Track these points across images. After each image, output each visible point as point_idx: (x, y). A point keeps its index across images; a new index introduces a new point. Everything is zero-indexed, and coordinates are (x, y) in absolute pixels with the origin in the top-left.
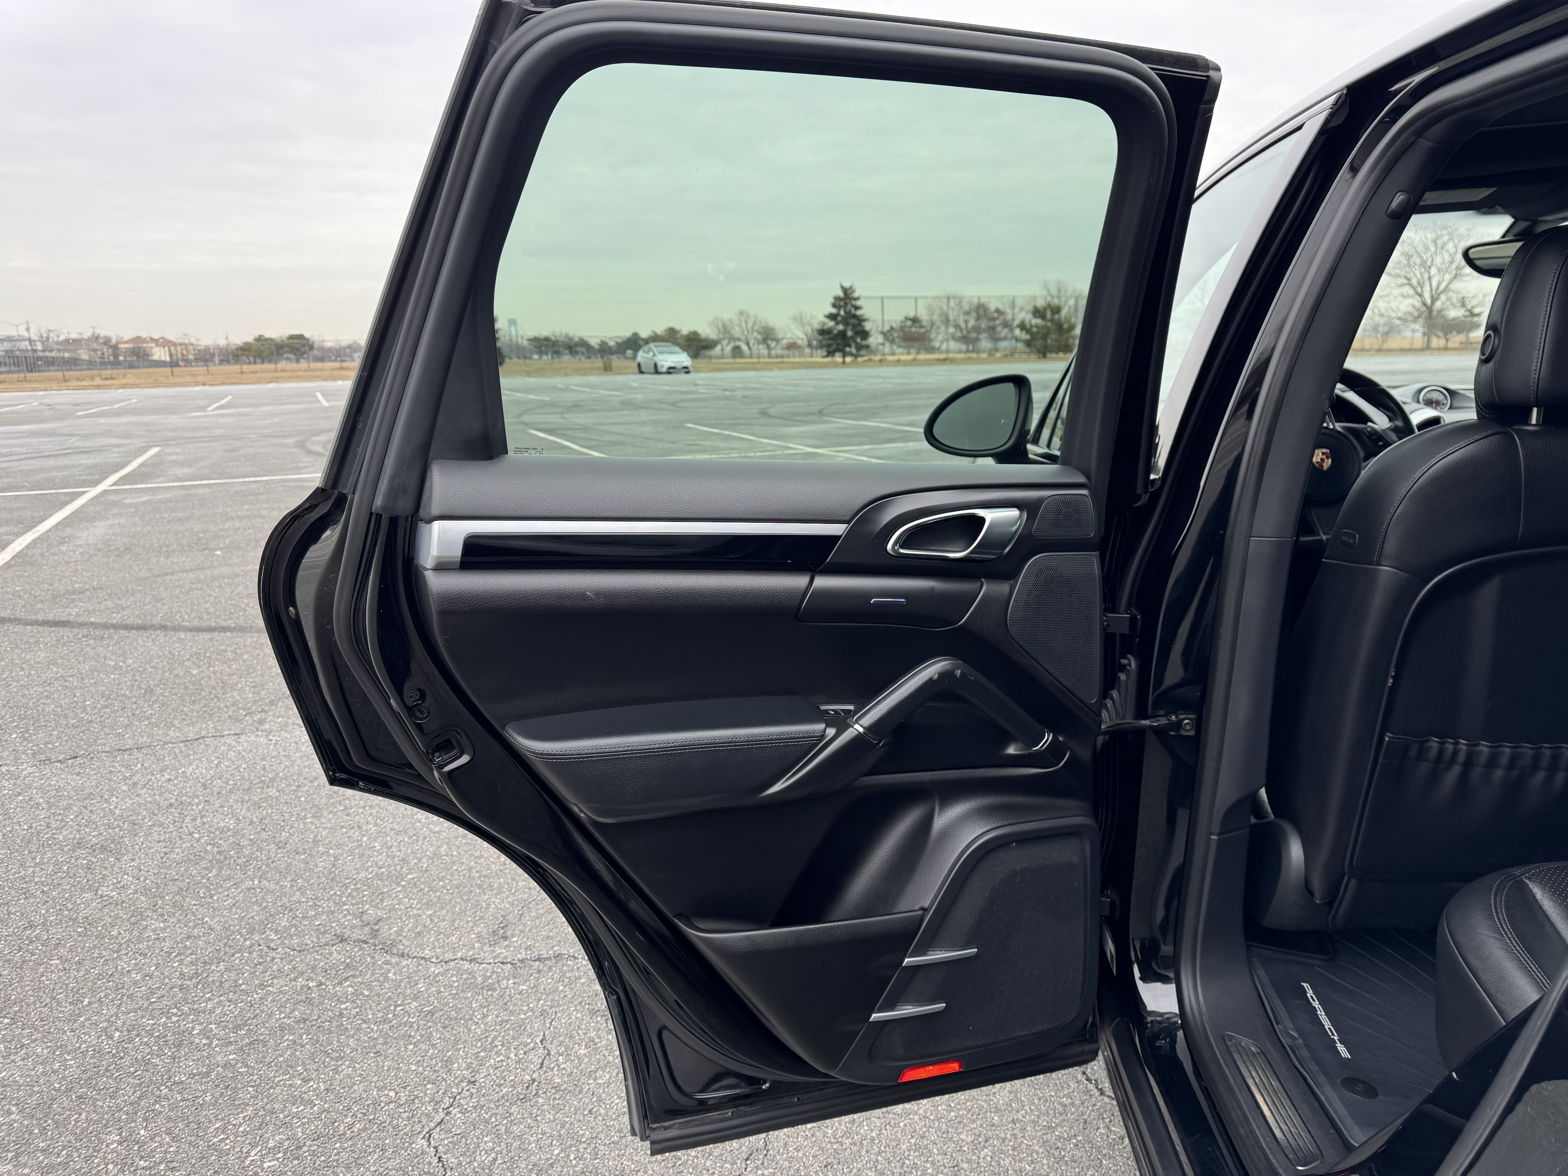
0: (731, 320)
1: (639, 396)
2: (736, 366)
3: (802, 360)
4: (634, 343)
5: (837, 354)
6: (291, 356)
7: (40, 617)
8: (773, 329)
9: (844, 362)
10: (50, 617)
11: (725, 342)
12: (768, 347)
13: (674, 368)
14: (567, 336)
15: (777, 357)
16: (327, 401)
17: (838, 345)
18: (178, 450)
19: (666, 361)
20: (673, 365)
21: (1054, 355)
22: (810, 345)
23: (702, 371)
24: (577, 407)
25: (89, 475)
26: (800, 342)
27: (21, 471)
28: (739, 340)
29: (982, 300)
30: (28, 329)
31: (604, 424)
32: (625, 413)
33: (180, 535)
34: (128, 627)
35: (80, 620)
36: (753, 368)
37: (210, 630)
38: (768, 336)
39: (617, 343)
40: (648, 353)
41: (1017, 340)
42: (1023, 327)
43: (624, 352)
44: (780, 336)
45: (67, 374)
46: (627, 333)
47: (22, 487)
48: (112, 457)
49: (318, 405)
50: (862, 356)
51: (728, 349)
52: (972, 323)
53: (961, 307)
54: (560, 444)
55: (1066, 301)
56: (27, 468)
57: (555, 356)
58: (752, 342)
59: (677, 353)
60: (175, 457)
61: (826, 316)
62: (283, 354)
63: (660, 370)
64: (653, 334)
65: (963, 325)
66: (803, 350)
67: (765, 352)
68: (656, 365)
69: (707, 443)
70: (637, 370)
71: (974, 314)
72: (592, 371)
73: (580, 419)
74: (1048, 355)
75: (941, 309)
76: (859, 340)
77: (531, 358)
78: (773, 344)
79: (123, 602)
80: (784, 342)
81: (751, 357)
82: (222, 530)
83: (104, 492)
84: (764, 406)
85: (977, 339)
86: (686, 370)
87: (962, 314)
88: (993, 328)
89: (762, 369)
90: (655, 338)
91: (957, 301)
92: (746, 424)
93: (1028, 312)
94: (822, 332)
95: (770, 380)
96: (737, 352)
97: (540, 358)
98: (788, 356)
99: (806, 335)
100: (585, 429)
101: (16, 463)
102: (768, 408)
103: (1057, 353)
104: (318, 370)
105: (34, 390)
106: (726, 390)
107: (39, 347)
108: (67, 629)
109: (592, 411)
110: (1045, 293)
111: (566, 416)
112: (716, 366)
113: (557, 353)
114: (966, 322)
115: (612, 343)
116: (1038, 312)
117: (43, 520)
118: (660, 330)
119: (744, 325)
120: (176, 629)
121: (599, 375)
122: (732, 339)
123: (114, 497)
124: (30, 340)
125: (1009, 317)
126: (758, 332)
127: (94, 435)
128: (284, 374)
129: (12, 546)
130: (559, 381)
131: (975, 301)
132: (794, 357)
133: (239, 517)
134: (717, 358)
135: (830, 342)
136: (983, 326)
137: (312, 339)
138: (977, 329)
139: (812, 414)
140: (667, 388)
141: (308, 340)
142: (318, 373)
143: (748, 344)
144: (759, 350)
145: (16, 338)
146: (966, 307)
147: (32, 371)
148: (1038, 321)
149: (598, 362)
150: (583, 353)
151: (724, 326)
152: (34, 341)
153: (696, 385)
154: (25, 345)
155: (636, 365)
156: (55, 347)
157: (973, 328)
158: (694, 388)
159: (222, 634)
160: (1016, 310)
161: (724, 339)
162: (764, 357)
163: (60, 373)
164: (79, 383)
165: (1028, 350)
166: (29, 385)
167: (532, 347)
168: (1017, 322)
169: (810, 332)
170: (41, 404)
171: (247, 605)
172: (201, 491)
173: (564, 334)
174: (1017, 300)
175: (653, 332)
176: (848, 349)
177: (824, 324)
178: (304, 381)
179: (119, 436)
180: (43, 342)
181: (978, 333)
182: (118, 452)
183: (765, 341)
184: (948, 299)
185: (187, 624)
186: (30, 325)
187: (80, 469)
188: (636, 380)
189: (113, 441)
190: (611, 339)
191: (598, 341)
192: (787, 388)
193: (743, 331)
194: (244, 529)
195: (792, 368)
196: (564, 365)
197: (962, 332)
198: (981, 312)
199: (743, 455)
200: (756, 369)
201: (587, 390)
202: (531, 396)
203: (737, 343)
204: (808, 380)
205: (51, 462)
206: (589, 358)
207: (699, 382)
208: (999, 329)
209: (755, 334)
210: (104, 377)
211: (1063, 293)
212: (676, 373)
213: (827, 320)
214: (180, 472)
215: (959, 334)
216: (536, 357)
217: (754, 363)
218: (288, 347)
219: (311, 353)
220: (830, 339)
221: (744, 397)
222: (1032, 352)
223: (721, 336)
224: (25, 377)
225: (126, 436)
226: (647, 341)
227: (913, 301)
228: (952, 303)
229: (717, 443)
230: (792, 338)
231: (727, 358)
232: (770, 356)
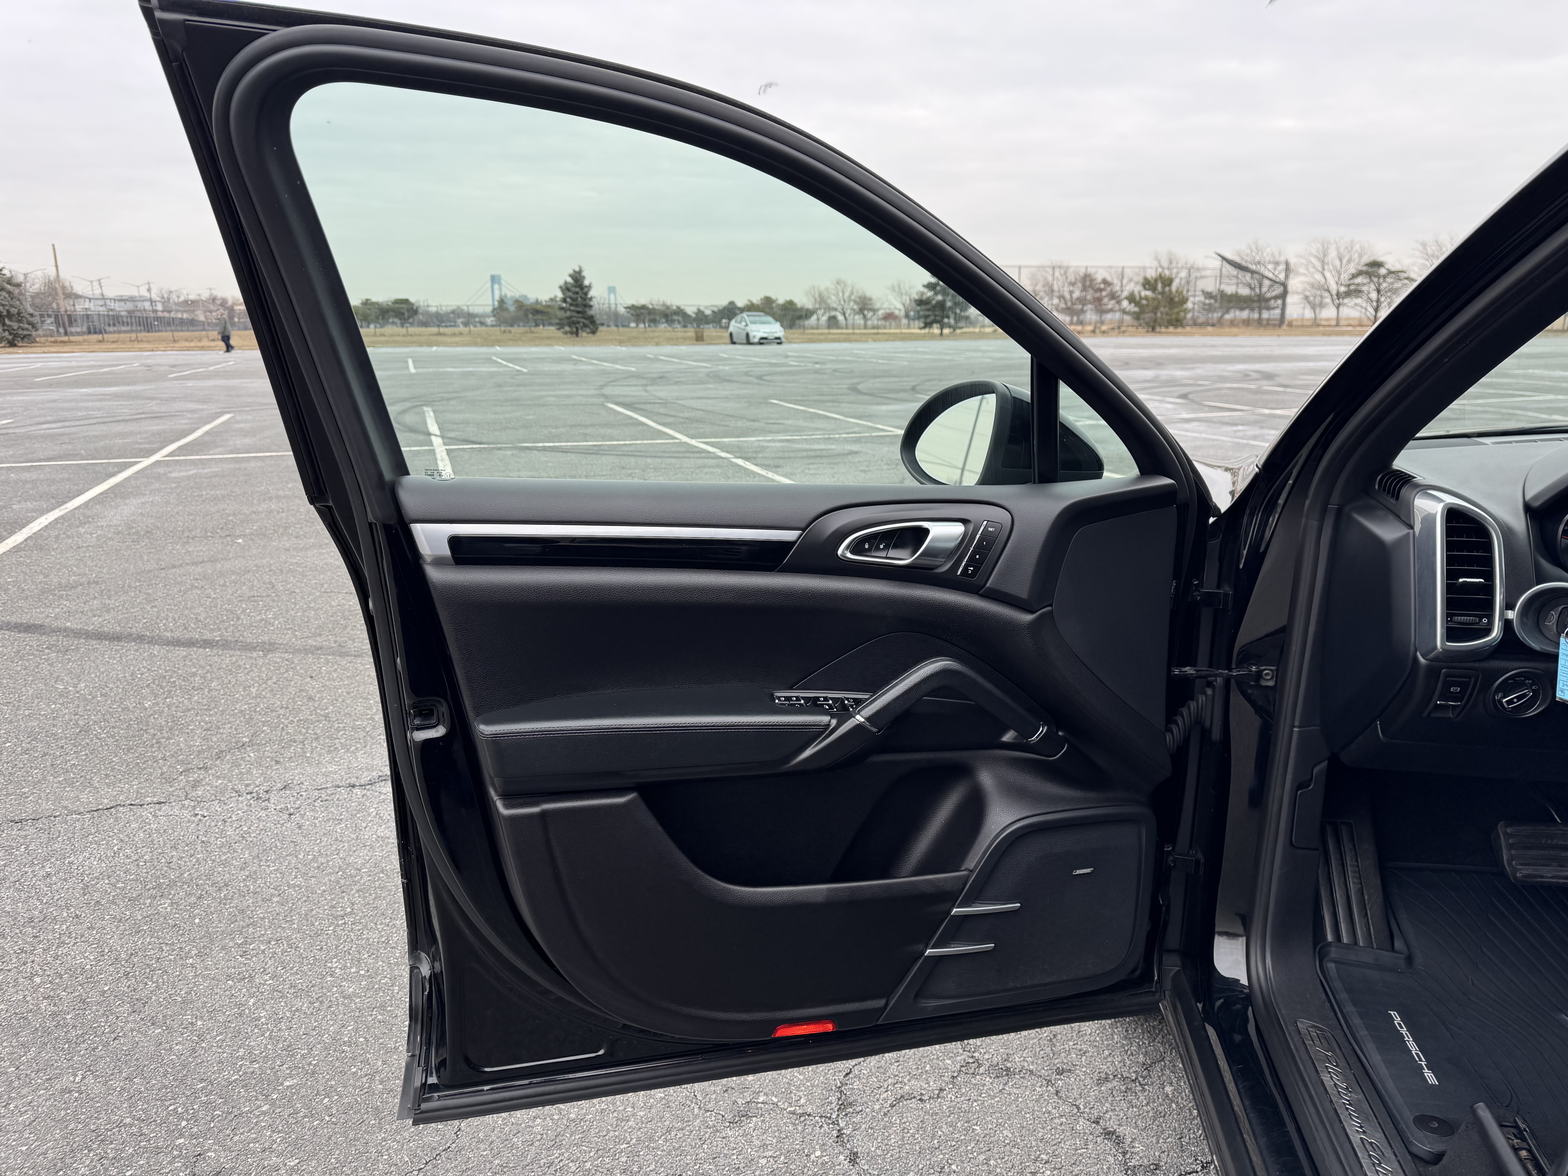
0: (827, 289)
1: (727, 368)
2: (830, 337)
3: (898, 331)
4: (730, 312)
5: (935, 325)
6: (396, 320)
7: (14, 619)
8: (871, 299)
9: (941, 334)
10: (25, 619)
11: (820, 312)
12: (865, 317)
13: (765, 338)
14: (664, 305)
15: (873, 327)
16: (415, 368)
17: (936, 316)
18: (249, 417)
19: (759, 331)
20: (765, 335)
21: (1163, 330)
22: (907, 316)
23: (795, 343)
24: (661, 379)
25: (149, 443)
26: (897, 312)
27: (85, 437)
28: (836, 310)
29: (1091, 271)
30: (149, 290)
31: (686, 399)
32: (710, 386)
33: (209, 518)
34: (100, 636)
35: (55, 624)
36: (847, 339)
37: (190, 643)
38: (864, 306)
39: (713, 312)
40: (740, 322)
41: (1124, 312)
42: (1131, 299)
43: (720, 321)
44: (877, 306)
45: (177, 334)
46: (723, 302)
47: (77, 455)
48: (182, 423)
49: (406, 372)
50: (961, 328)
51: (824, 319)
52: (1077, 294)
53: (1067, 278)
54: (636, 419)
55: (1177, 273)
56: (91, 434)
57: (652, 324)
58: (848, 313)
59: (770, 323)
60: (242, 425)
61: (924, 286)
62: (389, 318)
63: (752, 340)
64: (748, 303)
65: (1068, 296)
66: (900, 321)
67: (862, 322)
68: (748, 335)
69: (789, 422)
70: (728, 340)
71: (1080, 285)
72: (684, 340)
73: (662, 392)
74: (1158, 329)
75: (1046, 279)
76: (958, 311)
77: (628, 326)
78: (870, 314)
79: (111, 603)
80: (881, 313)
81: (847, 328)
82: (254, 512)
83: (158, 463)
84: (854, 381)
85: (1082, 311)
86: (778, 341)
87: (1066, 285)
88: (1099, 300)
89: (856, 341)
90: (751, 308)
91: (1062, 272)
92: (833, 401)
93: (1137, 283)
94: (920, 302)
95: (863, 352)
96: (833, 322)
97: (637, 326)
98: (885, 328)
99: (904, 305)
100: (665, 403)
101: (84, 428)
102: (858, 383)
103: (1167, 327)
104: (416, 335)
105: (141, 350)
106: (817, 363)
107: (159, 307)
108: (36, 636)
109: (677, 383)
110: (1155, 264)
111: (649, 388)
112: (810, 337)
113: (654, 321)
114: (1071, 292)
115: (708, 312)
116: (1148, 284)
117: (79, 495)
118: (756, 299)
119: (841, 294)
120: (152, 641)
121: (690, 344)
122: (829, 309)
123: (161, 470)
124: (151, 301)
125: (1117, 288)
126: (855, 301)
127: (174, 399)
128: (383, 338)
129: (31, 525)
130: (649, 351)
131: (1082, 272)
132: (890, 328)
133: (278, 497)
134: (812, 328)
135: (927, 313)
136: (1089, 297)
137: (417, 305)
138: (1082, 301)
139: (905, 391)
140: (757, 360)
141: (413, 304)
142: (415, 339)
143: (844, 314)
144: (854, 319)
145: (138, 299)
146: (1072, 278)
147: (148, 331)
148: (1149, 293)
149: (691, 332)
150: (679, 322)
151: (820, 295)
152: (155, 302)
153: (787, 357)
154: (147, 305)
155: (727, 335)
156: (174, 307)
157: (1078, 299)
158: (783, 361)
159: (201, 650)
160: (1125, 282)
161: (820, 309)
162: (859, 329)
163: (170, 334)
164: (187, 344)
165: (1136, 323)
166: (137, 345)
167: (629, 315)
168: (1125, 294)
169: (908, 302)
170: (142, 365)
171: (244, 611)
172: (253, 464)
173: (661, 303)
174: (1125, 270)
175: (749, 301)
176: (946, 320)
177: (922, 294)
178: (400, 347)
179: (198, 401)
180: (163, 303)
181: (1083, 305)
182: (190, 419)
183: (861, 311)
184: (1054, 268)
185: (169, 634)
186: (152, 286)
187: (144, 436)
188: (726, 350)
189: (191, 406)
190: (707, 307)
191: (695, 309)
192: (880, 361)
193: (839, 301)
194: (278, 512)
195: (887, 340)
196: (656, 334)
197: (1066, 303)
198: (1088, 283)
199: (826, 436)
200: (850, 341)
201: (676, 360)
202: (618, 367)
203: (833, 313)
204: (902, 353)
205: (120, 428)
206: (685, 326)
207: (790, 354)
208: (1106, 300)
209: (852, 303)
210: (211, 338)
211: (1174, 265)
212: (768, 343)
213: (926, 290)
214: (240, 442)
215: (1063, 305)
216: (633, 325)
217: (848, 334)
218: (393, 311)
219: (416, 318)
220: (928, 310)
221: (835, 370)
222: (1140, 325)
223: (817, 306)
224: (137, 337)
225: (204, 402)
226: (742, 310)
227: (1017, 269)
228: (1057, 274)
229: (801, 423)
230: (889, 309)
231: (822, 329)
232: (865, 327)
